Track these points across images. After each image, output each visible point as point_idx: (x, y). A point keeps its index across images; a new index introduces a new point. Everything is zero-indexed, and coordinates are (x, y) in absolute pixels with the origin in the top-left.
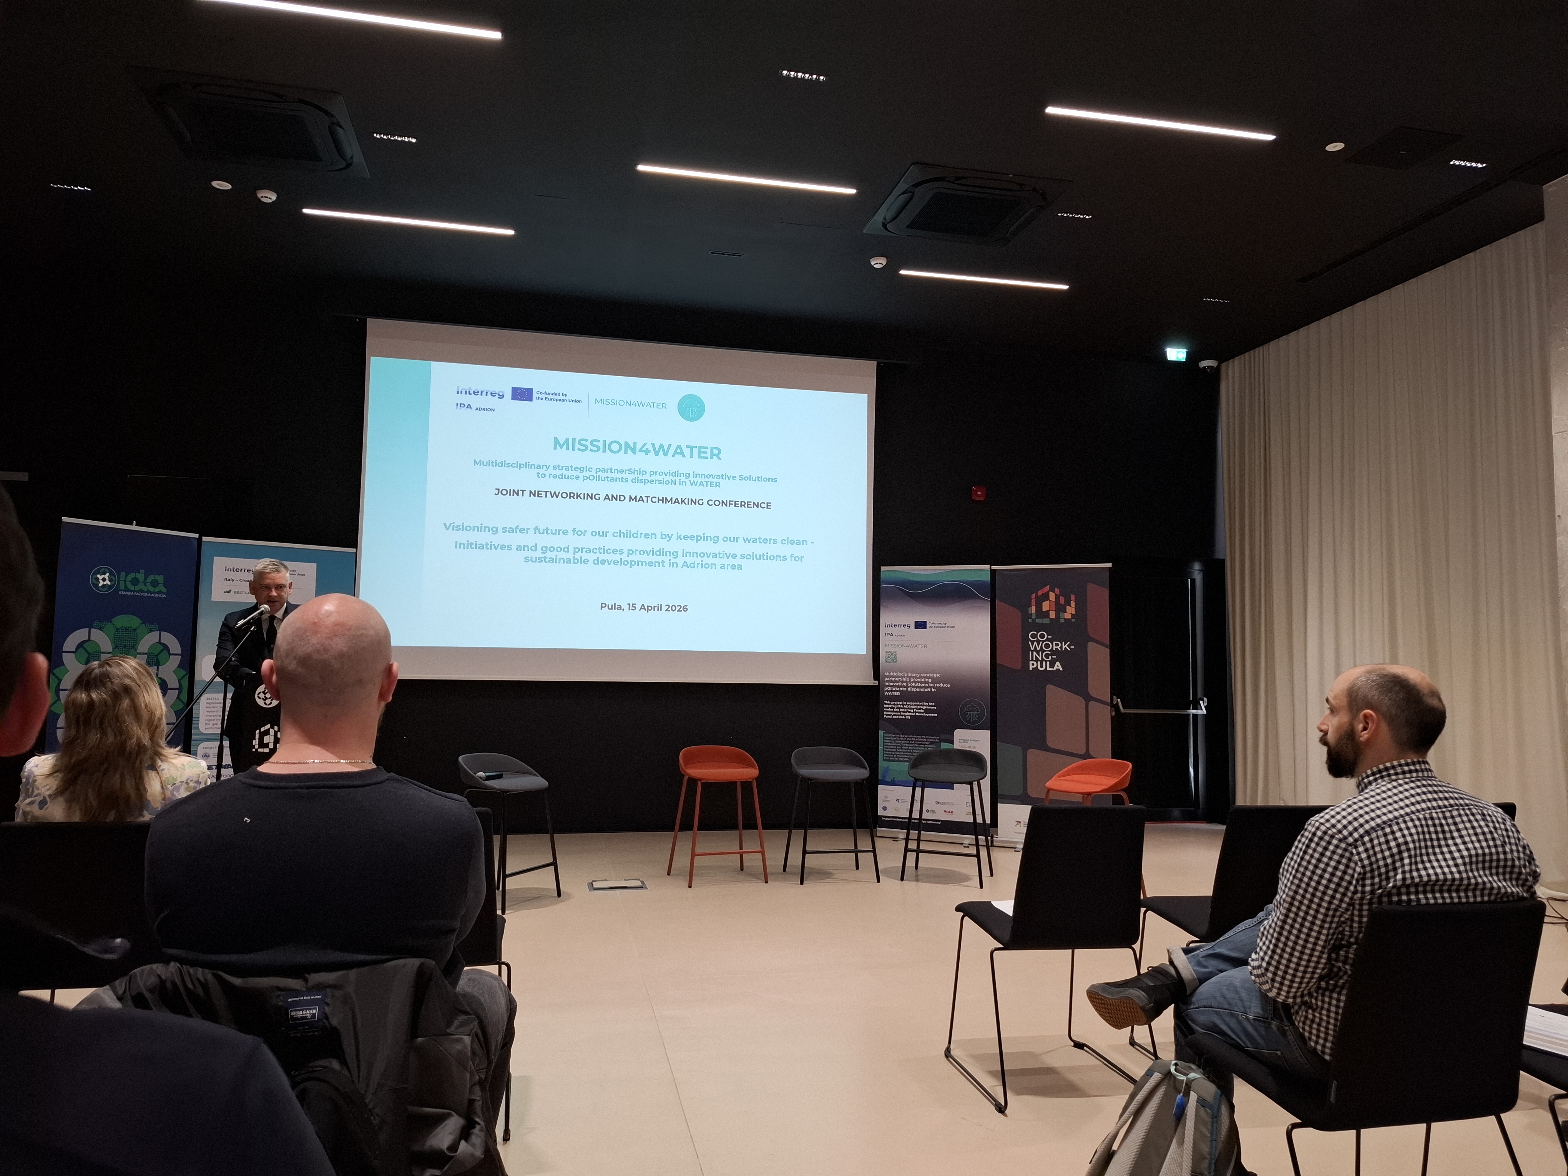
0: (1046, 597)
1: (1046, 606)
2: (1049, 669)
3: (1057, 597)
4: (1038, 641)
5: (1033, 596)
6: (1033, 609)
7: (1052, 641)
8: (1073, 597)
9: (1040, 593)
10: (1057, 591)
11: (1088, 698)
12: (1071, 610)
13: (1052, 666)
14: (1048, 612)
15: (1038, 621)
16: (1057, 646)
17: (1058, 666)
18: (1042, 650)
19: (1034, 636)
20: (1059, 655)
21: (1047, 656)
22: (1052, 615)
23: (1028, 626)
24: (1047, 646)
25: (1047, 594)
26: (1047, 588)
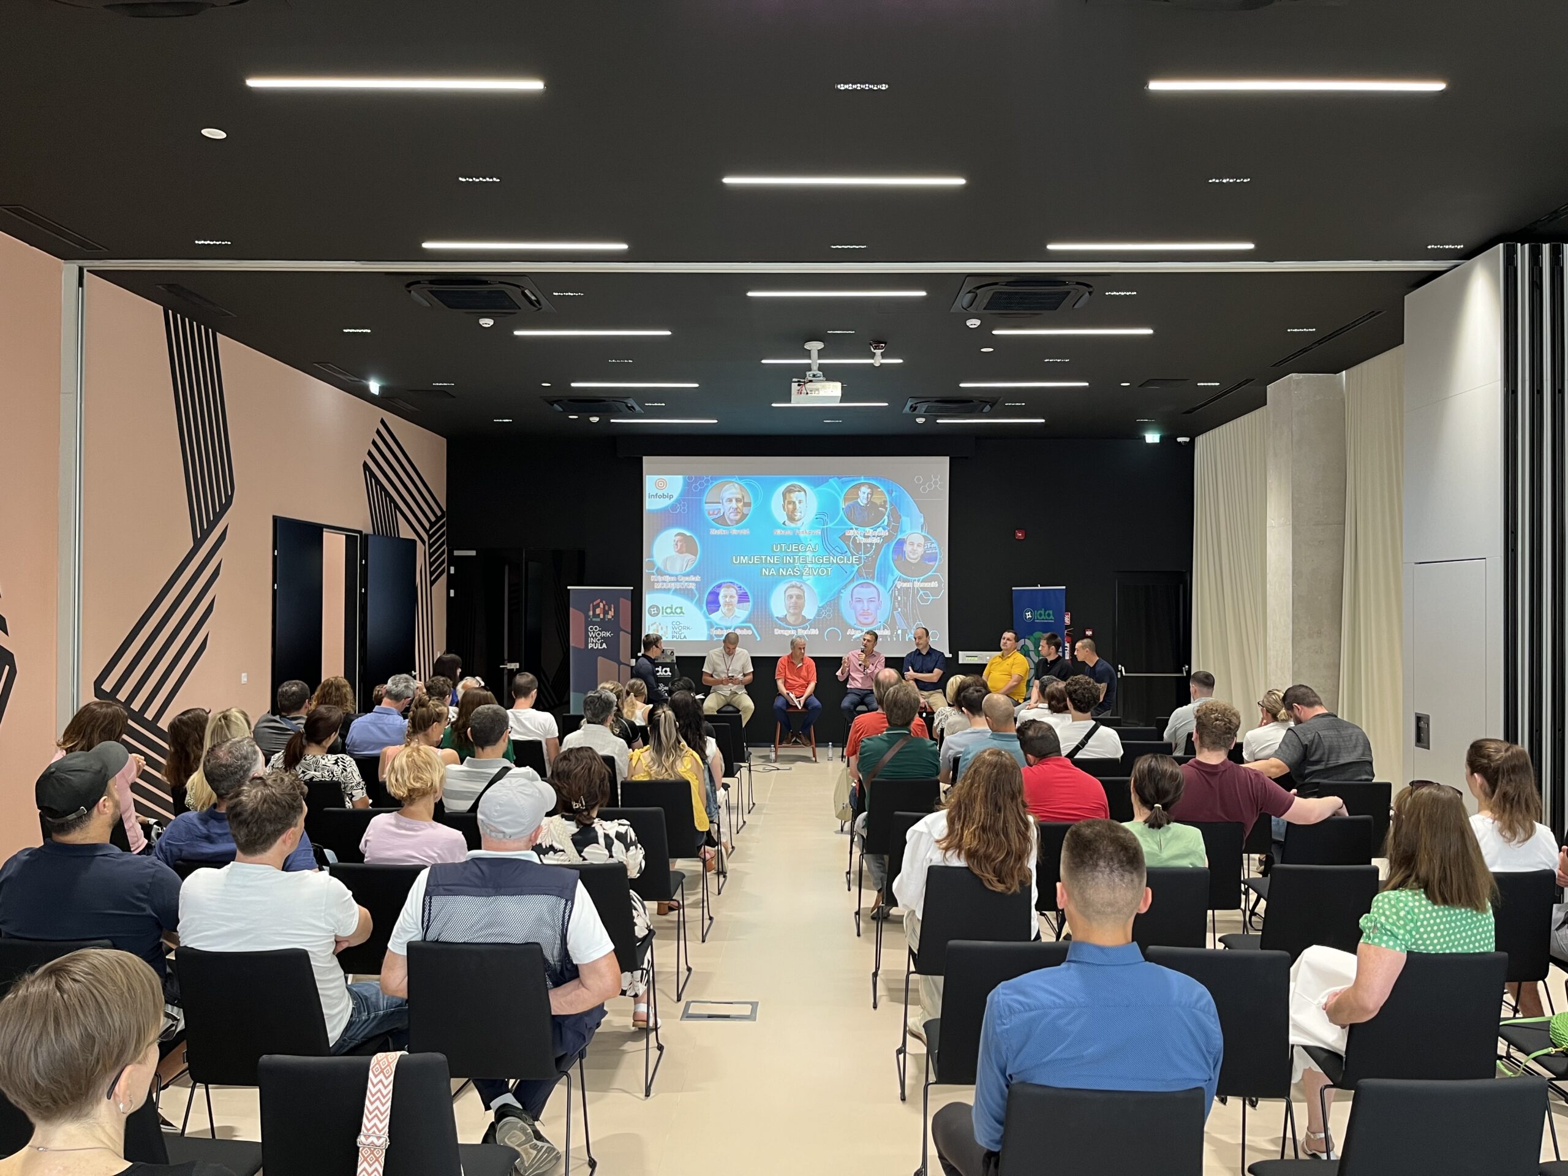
0: (598, 606)
1: (598, 611)
2: (600, 648)
3: (604, 605)
4: (594, 632)
5: (591, 605)
6: (591, 613)
7: (601, 631)
8: (612, 606)
9: (595, 603)
10: (604, 602)
11: (620, 663)
12: (611, 613)
13: (601, 646)
14: (599, 615)
15: (594, 619)
16: (603, 634)
17: (604, 646)
18: (596, 637)
19: (591, 629)
20: (605, 640)
21: (598, 640)
22: (602, 616)
23: (588, 623)
24: (599, 634)
25: (598, 604)
26: (599, 601)
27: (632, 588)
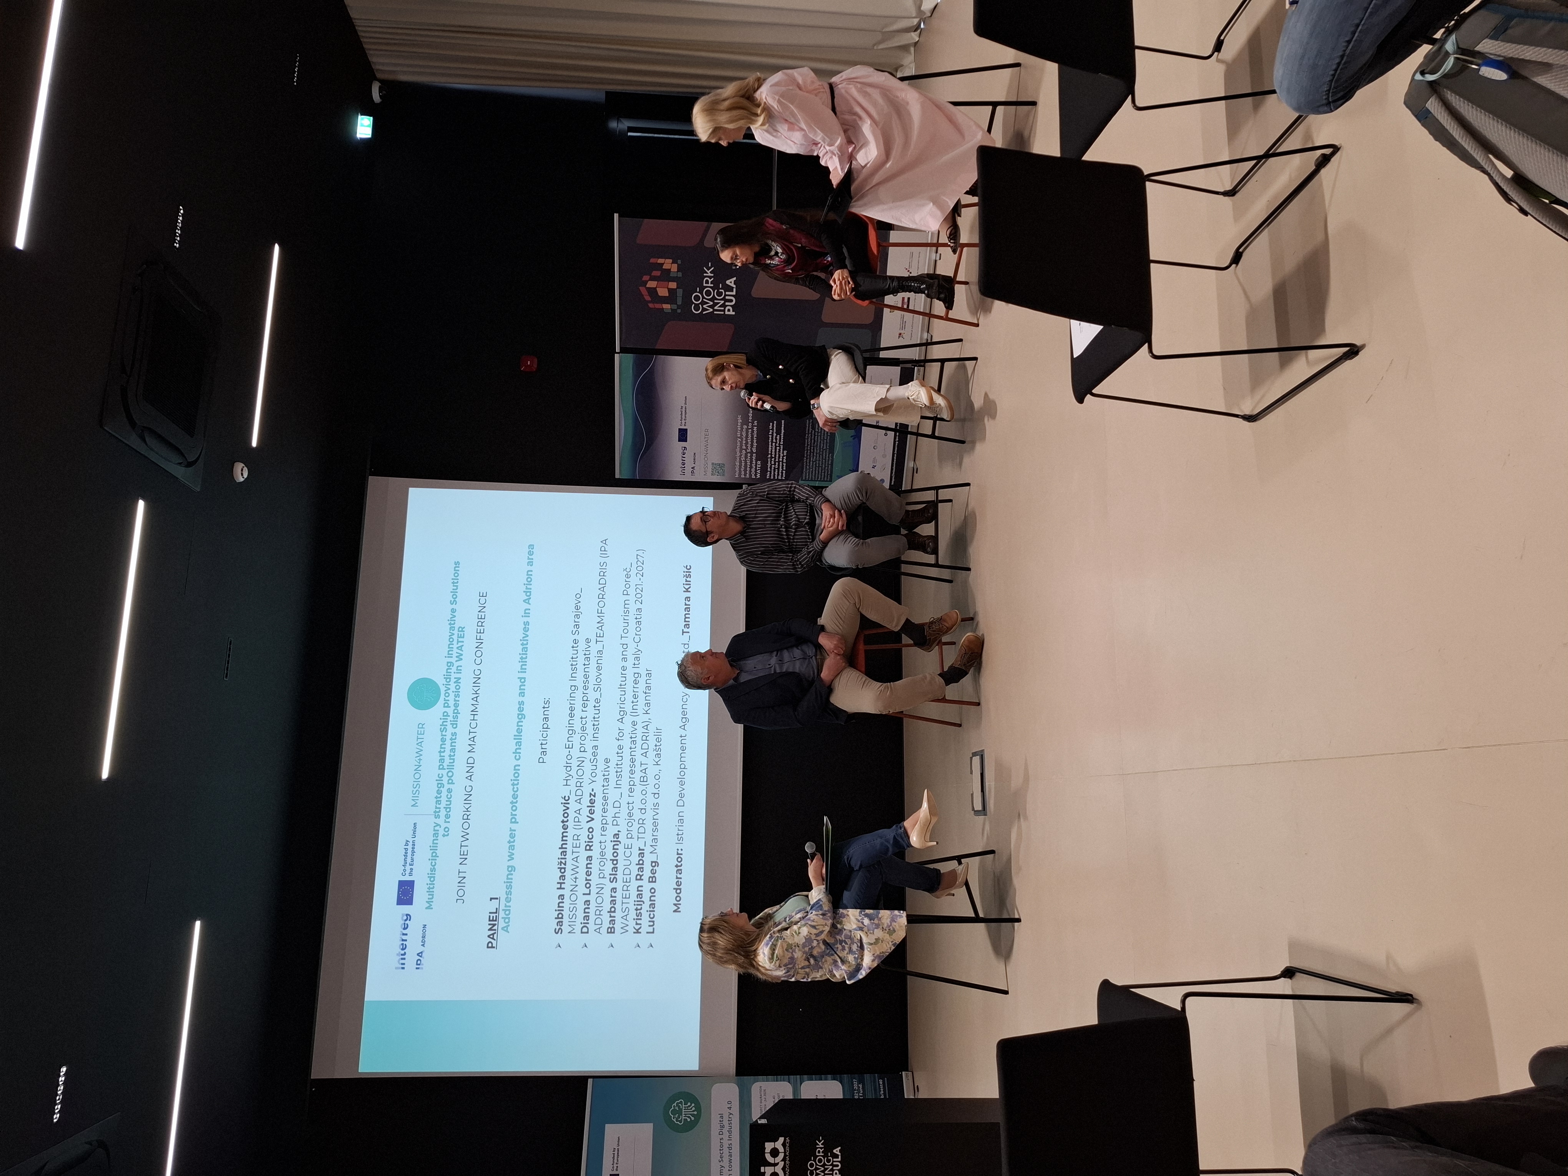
0: (653, 292)
1: (663, 292)
2: (734, 293)
3: (653, 279)
5: (651, 305)
6: (666, 307)
8: (652, 260)
10: (646, 278)
14: (670, 290)
15: (679, 302)
17: (731, 282)
19: (697, 308)
22: (673, 285)
23: (684, 314)
25: (649, 289)
26: (642, 289)
27: (616, 216)
